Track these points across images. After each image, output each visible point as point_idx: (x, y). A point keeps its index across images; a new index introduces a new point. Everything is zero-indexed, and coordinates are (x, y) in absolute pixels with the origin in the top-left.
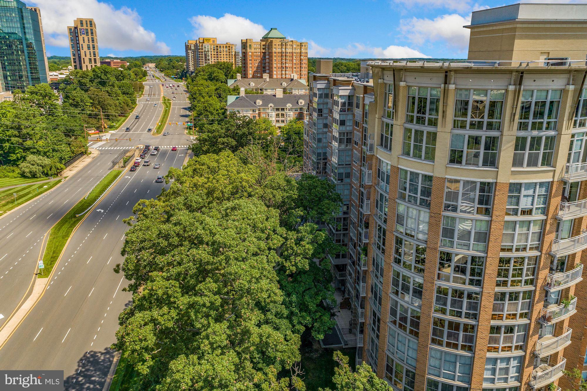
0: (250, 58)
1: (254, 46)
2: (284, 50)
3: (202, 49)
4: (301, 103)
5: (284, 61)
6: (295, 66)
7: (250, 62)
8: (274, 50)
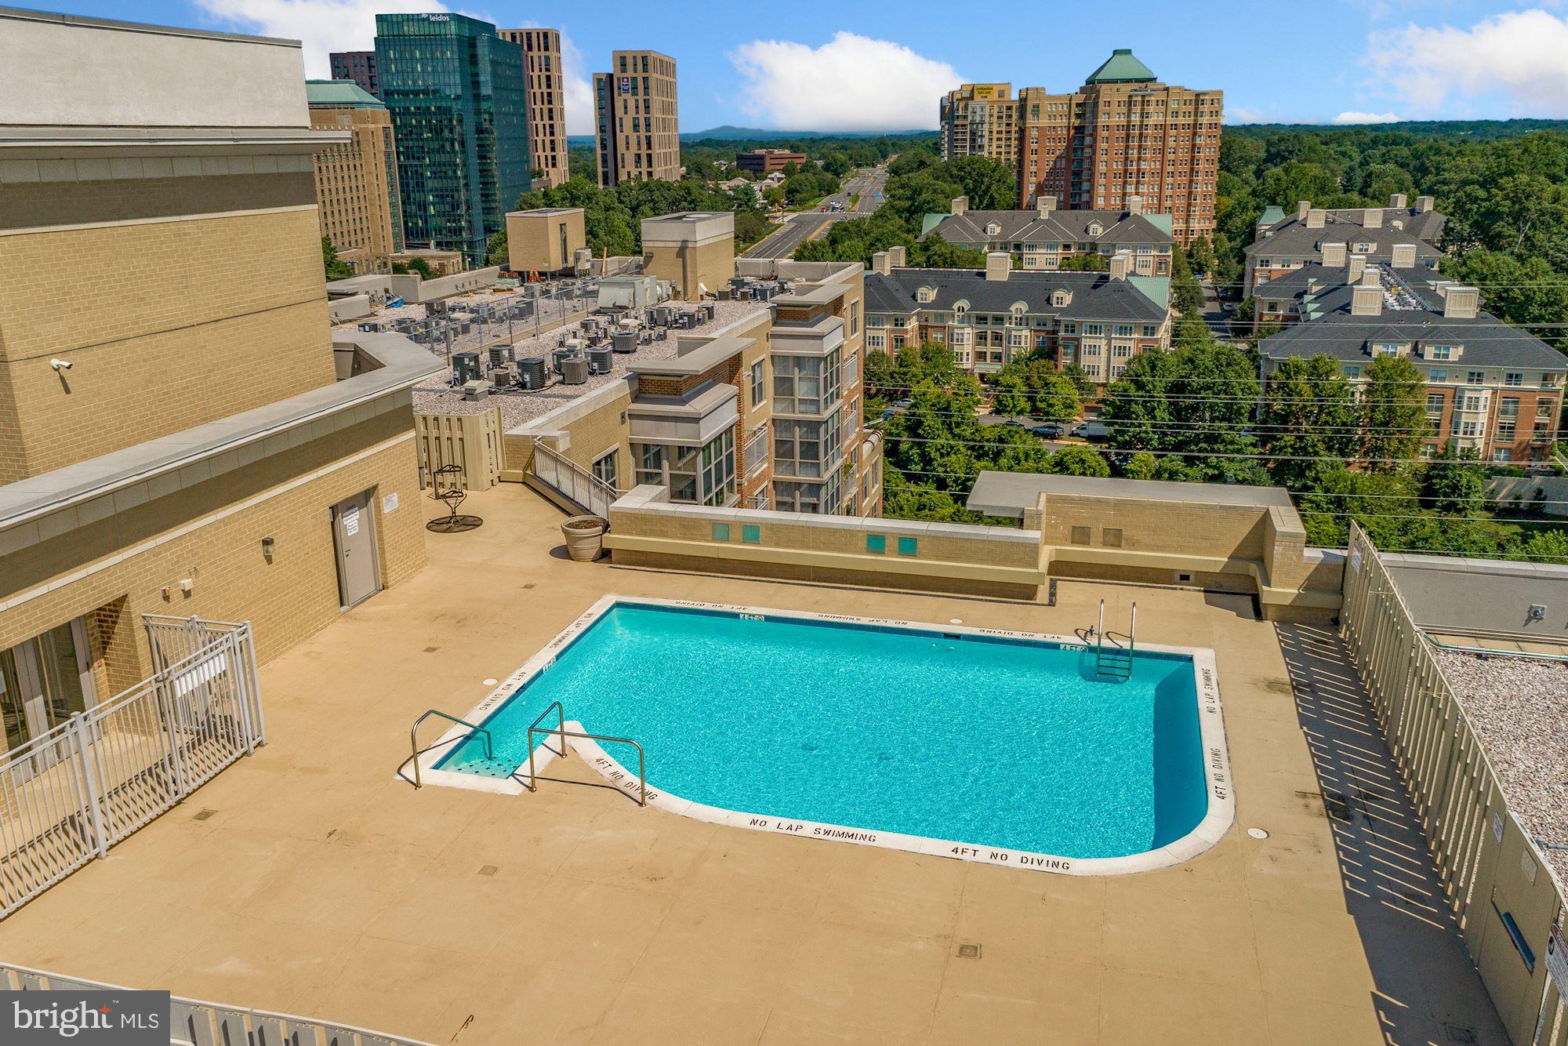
0: (1034, 146)
1: (1046, 108)
2: (1136, 119)
3: (965, 117)
4: (1060, 300)
5: (1134, 154)
6: (1171, 169)
7: (1034, 157)
8: (1102, 120)
